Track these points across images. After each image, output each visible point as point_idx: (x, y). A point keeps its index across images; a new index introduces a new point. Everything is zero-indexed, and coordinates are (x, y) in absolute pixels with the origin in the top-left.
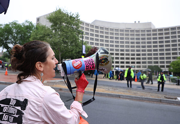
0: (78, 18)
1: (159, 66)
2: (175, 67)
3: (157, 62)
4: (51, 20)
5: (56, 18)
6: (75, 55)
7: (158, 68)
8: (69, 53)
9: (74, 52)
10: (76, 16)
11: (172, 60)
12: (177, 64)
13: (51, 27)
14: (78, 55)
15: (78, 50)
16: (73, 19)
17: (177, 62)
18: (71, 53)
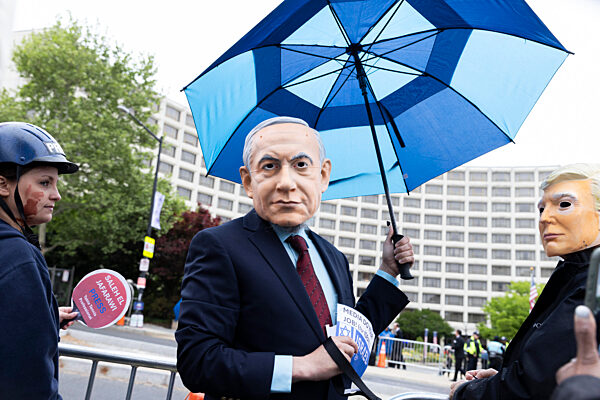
0: (149, 79)
1: (443, 315)
2: (502, 317)
3: (436, 298)
4: (29, 63)
5: (50, 61)
6: (116, 226)
7: (440, 319)
8: (88, 219)
9: (110, 214)
10: (140, 67)
11: (490, 294)
12: (508, 306)
13: (23, 95)
14: (128, 232)
15: (130, 209)
16: (125, 75)
17: (510, 301)
18: (96, 218)
